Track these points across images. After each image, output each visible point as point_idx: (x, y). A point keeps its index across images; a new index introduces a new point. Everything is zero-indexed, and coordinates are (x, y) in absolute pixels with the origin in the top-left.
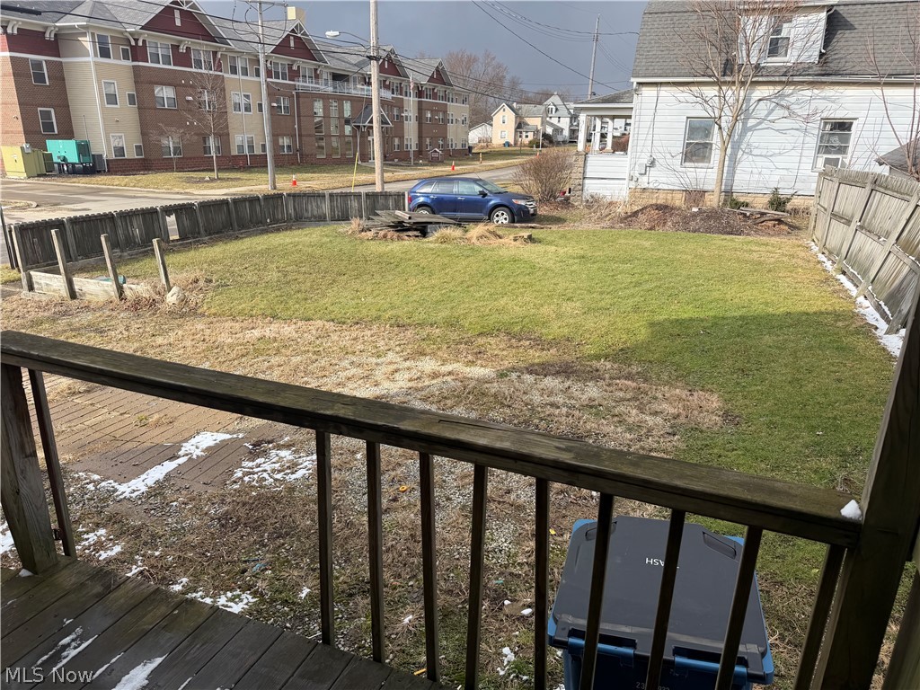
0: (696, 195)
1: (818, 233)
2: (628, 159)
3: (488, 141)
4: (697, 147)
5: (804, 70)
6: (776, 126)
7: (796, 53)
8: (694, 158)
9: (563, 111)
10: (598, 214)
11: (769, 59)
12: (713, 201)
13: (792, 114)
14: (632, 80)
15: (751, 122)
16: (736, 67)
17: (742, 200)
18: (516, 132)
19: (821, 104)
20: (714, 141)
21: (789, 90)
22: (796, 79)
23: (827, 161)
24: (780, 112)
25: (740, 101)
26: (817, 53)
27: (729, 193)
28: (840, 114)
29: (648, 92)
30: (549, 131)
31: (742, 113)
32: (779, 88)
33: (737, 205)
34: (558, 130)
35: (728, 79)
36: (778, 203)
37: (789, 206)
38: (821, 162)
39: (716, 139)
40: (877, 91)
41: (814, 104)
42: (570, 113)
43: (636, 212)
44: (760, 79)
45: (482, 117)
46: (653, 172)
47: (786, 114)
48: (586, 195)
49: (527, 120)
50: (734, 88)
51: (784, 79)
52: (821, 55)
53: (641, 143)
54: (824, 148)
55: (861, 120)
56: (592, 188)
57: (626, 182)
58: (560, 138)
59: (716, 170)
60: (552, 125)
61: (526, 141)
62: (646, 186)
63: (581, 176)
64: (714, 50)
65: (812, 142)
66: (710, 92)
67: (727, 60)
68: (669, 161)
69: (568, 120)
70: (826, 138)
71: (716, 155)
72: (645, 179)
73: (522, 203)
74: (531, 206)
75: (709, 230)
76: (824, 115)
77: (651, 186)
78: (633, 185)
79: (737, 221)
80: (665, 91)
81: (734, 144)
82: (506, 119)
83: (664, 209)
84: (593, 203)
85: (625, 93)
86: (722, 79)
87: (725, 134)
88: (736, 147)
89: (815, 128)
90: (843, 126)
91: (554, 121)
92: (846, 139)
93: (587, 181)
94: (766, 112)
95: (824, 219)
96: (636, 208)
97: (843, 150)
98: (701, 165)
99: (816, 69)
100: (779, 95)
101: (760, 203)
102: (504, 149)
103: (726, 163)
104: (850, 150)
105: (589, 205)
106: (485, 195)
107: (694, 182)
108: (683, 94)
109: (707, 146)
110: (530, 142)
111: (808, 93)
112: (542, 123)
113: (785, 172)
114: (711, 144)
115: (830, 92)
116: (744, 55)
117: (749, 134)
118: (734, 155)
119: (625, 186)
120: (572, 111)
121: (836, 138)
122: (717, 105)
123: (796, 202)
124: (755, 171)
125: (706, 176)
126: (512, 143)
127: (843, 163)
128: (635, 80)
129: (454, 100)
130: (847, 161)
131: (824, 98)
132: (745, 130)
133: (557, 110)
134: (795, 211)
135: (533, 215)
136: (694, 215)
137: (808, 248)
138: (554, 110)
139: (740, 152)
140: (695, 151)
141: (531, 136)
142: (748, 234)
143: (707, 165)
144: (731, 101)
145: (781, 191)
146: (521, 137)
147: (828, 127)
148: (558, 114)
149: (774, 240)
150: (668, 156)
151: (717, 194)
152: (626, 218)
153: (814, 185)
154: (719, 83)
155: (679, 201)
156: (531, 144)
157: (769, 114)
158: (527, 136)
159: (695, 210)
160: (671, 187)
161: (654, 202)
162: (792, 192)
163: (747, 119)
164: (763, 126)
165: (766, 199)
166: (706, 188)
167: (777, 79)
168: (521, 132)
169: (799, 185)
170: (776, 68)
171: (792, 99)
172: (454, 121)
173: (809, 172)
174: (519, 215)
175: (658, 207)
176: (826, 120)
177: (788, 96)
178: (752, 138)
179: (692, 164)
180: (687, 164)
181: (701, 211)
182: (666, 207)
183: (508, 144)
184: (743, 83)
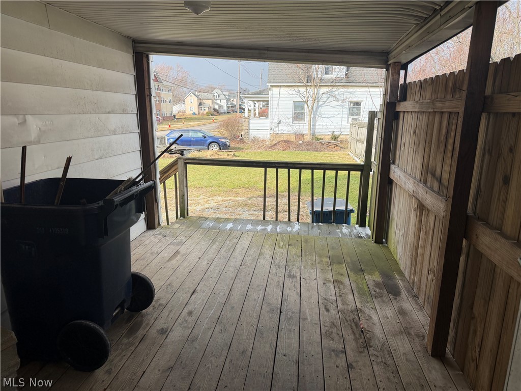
0: (300, 136)
1: (352, 149)
2: (269, 120)
3: (184, 112)
4: (299, 114)
5: (340, 80)
6: (331, 104)
7: (336, 73)
8: (298, 119)
9: (222, 97)
10: (258, 145)
11: (325, 76)
12: (308, 138)
13: (337, 100)
14: (268, 84)
15: (320, 103)
16: (312, 79)
17: (320, 137)
18: (198, 107)
19: (348, 95)
20: (306, 112)
21: (335, 89)
22: (337, 84)
23: (353, 119)
24: (331, 99)
25: (315, 94)
26: (344, 74)
27: (314, 134)
28: (356, 99)
29: (275, 90)
30: (216, 107)
31: (316, 99)
32: (330, 88)
33: (318, 139)
34: (221, 107)
35: (309, 84)
36: (335, 138)
37: (339, 139)
38: (350, 119)
39: (306, 111)
40: (367, 89)
41: (345, 95)
42: (226, 98)
43: (276, 144)
44: (323, 84)
45: (179, 100)
46: (280, 126)
47: (335, 99)
48: (251, 136)
49: (204, 101)
50: (312, 88)
51: (332, 84)
52: (346, 74)
53: (274, 113)
54: (351, 114)
55: (365, 101)
56: (253, 133)
57: (269, 131)
58: (222, 111)
59: (307, 124)
60: (217, 104)
61: (205, 112)
62: (278, 132)
63: (248, 128)
64: (302, 71)
65: (346, 111)
66: (303, 90)
67: (308, 76)
68: (288, 121)
69: (225, 101)
70: (351, 109)
71: (307, 118)
72: (277, 129)
73: (224, 140)
74: (228, 142)
75: (308, 150)
76: (350, 100)
77: (280, 132)
78: (272, 132)
79: (319, 146)
80: (283, 89)
81: (314, 112)
82: (192, 100)
83: (286, 142)
84: (255, 140)
85: (264, 90)
86: (307, 84)
87: (310, 108)
88: (315, 115)
89: (347, 105)
90: (357, 104)
91: (218, 102)
92: (359, 110)
93: (250, 131)
94: (326, 99)
95: (354, 142)
96: (275, 142)
97: (358, 114)
98: (301, 122)
99: (345, 80)
100: (331, 91)
101: (327, 138)
102: (192, 116)
103: (312, 121)
104: (361, 114)
105: (253, 142)
106: (205, 137)
107: (299, 130)
108: (291, 91)
109: (303, 114)
110: (207, 113)
111: (342, 90)
112: (213, 103)
113: (336, 124)
114: (304, 113)
115: (351, 90)
116: (315, 74)
117: (320, 108)
118: (314, 117)
119: (269, 133)
120: (227, 97)
121: (356, 109)
122: (306, 96)
123: (342, 137)
124: (324, 124)
125: (303, 127)
126: (197, 113)
127: (359, 120)
128: (269, 84)
129: (164, 90)
130: (360, 119)
131: (349, 92)
132: (318, 107)
133: (219, 96)
134: (342, 141)
135: (229, 146)
136: (301, 144)
137: (349, 155)
138: (217, 96)
139: (317, 116)
140: (298, 116)
141: (207, 109)
142: (324, 151)
143: (303, 122)
144: (311, 94)
145: (335, 133)
146: (201, 110)
147: (352, 105)
148: (220, 98)
149: (335, 153)
150: (287, 119)
151: (309, 135)
152: (271, 147)
153: (349, 130)
154: (306, 86)
155: (293, 139)
156: (208, 114)
157: (327, 100)
158: (205, 110)
159: (301, 142)
160: (289, 133)
161: (282, 139)
162: (340, 133)
163: (318, 102)
164: (325, 104)
165: (330, 137)
166: (304, 133)
167: (329, 84)
168: (201, 108)
169: (342, 130)
170: (329, 80)
171: (336, 93)
172: (165, 101)
173: (346, 124)
174: (223, 146)
175: (285, 141)
176: (351, 102)
177: (335, 91)
178: (322, 110)
179: (297, 122)
180: (295, 122)
181: (303, 143)
182: (288, 141)
183: (194, 114)
184: (316, 86)
